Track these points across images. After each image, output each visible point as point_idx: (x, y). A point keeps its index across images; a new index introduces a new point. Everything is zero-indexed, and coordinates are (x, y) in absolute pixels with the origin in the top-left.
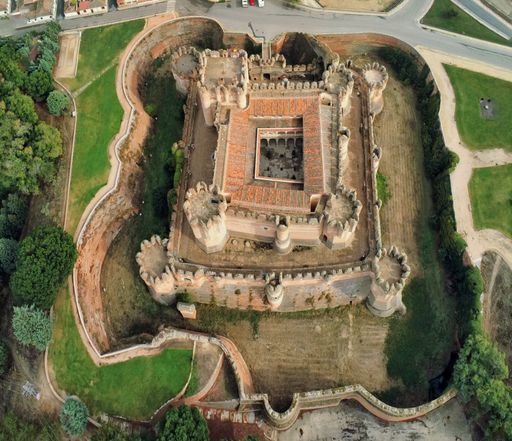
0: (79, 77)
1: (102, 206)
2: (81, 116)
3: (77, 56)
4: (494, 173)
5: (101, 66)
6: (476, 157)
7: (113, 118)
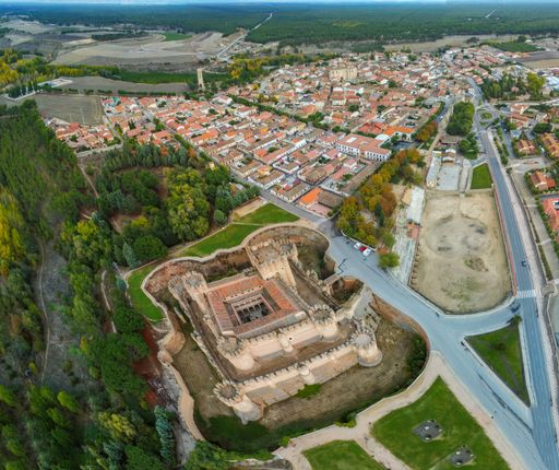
0: (243, 218)
1: (192, 261)
2: (225, 231)
3: (253, 211)
4: (362, 456)
5: (256, 222)
6: (366, 439)
7: (233, 242)
